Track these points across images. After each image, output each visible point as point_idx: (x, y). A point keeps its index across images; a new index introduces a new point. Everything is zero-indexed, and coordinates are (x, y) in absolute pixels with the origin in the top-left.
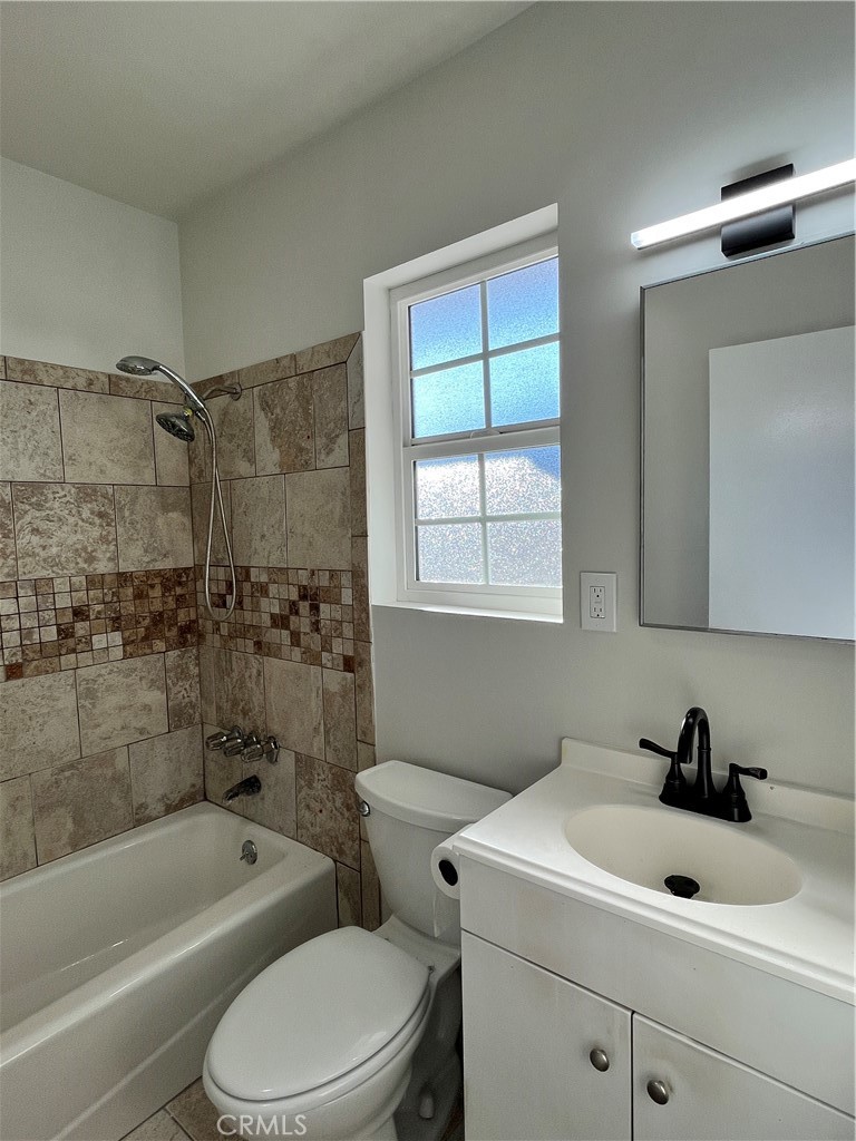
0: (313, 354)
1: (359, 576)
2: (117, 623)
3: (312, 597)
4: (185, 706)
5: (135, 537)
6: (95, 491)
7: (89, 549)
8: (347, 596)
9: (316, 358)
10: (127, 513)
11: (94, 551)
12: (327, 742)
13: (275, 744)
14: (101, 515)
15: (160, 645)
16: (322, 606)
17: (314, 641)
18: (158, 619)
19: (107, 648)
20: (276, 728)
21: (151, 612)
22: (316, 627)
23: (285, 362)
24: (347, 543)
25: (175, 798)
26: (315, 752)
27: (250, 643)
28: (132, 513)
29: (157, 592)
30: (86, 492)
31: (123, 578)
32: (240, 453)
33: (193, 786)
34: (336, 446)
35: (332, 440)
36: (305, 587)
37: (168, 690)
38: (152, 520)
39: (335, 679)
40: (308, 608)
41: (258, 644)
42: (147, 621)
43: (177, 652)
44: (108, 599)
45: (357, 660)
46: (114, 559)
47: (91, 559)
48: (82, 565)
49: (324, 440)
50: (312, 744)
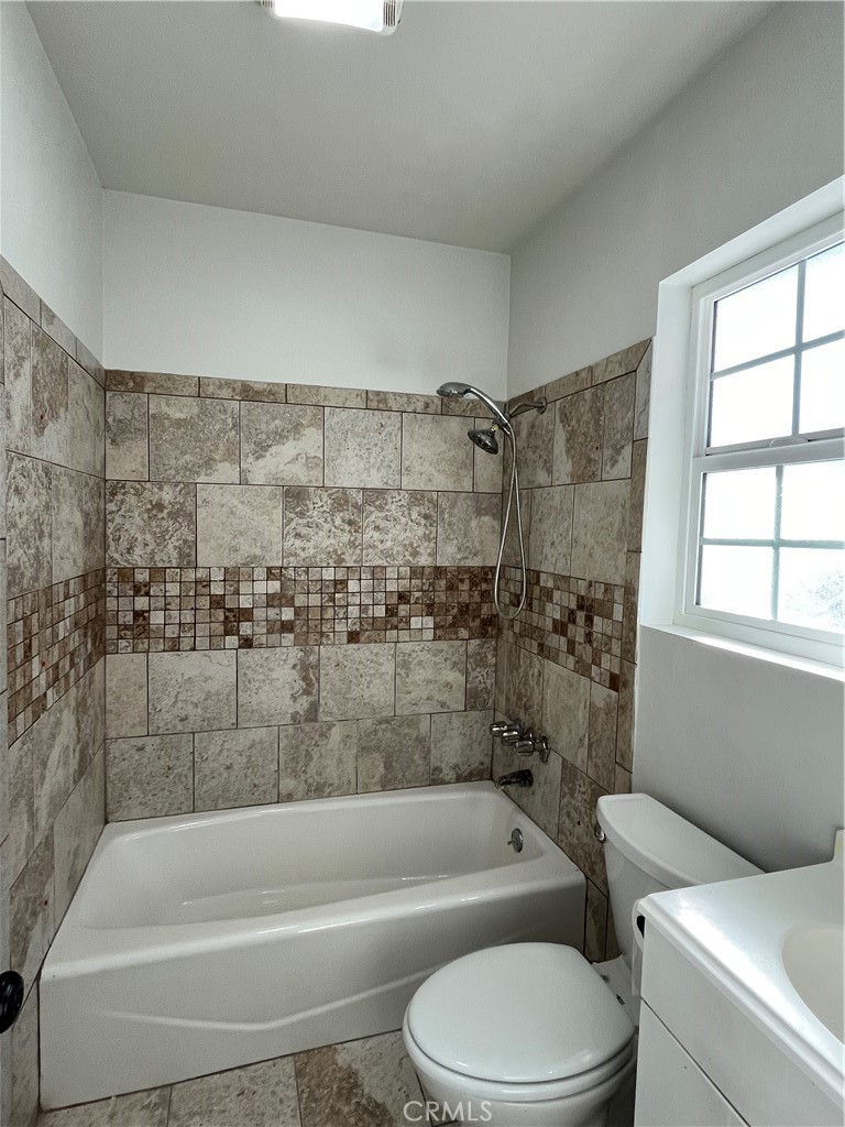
0: (607, 366)
1: (631, 592)
2: (430, 609)
3: (588, 607)
4: (482, 691)
5: (452, 537)
6: (423, 496)
7: (415, 545)
8: (618, 612)
9: (610, 368)
10: (446, 516)
11: (419, 546)
12: (590, 756)
13: (546, 744)
14: (426, 517)
15: (464, 633)
16: (596, 619)
17: (586, 652)
18: (464, 609)
19: (421, 629)
20: (549, 730)
21: (459, 603)
22: (589, 637)
23: (584, 374)
24: (622, 557)
25: (465, 770)
26: (578, 763)
27: (535, 644)
28: (450, 516)
29: (465, 586)
30: (417, 497)
31: (439, 571)
32: (541, 464)
33: (482, 763)
34: (621, 457)
35: (618, 451)
36: (583, 597)
37: (467, 674)
38: (468, 522)
39: (602, 695)
40: (583, 619)
41: (541, 646)
42: (456, 610)
43: (478, 641)
44: (425, 588)
45: (622, 679)
46: (433, 554)
47: (415, 554)
48: (408, 557)
49: (610, 451)
50: (576, 754)
